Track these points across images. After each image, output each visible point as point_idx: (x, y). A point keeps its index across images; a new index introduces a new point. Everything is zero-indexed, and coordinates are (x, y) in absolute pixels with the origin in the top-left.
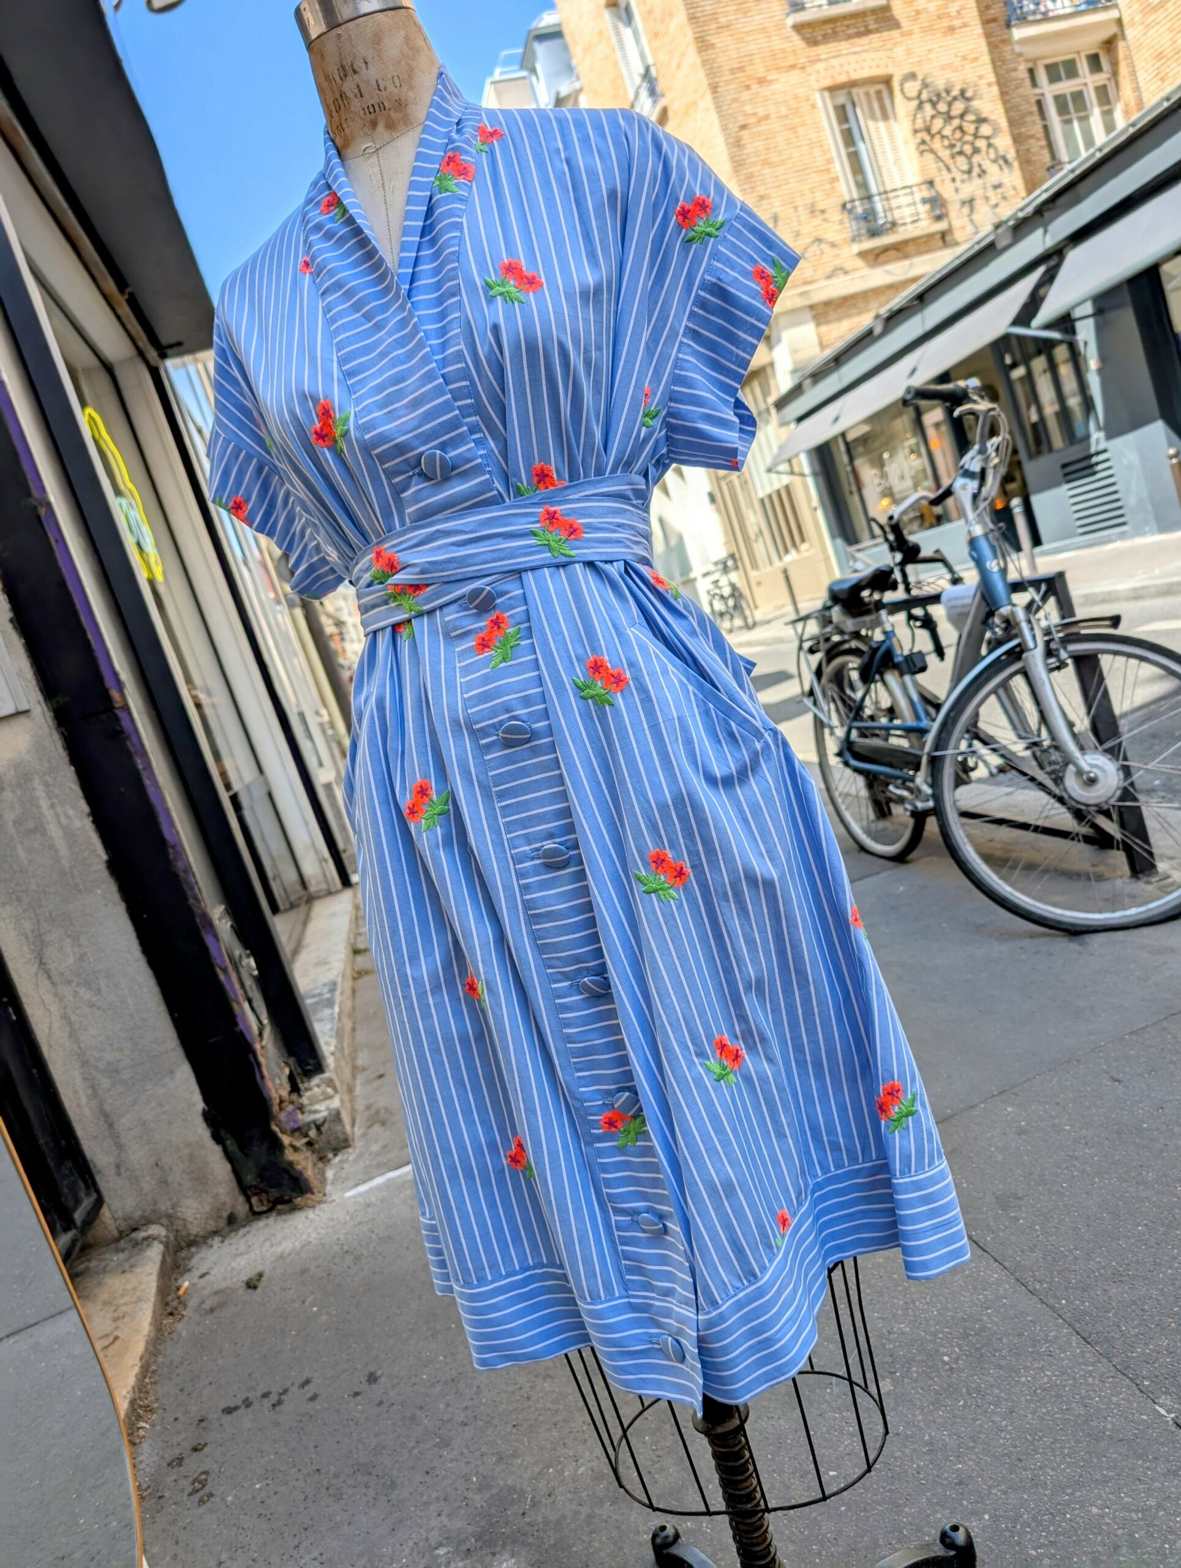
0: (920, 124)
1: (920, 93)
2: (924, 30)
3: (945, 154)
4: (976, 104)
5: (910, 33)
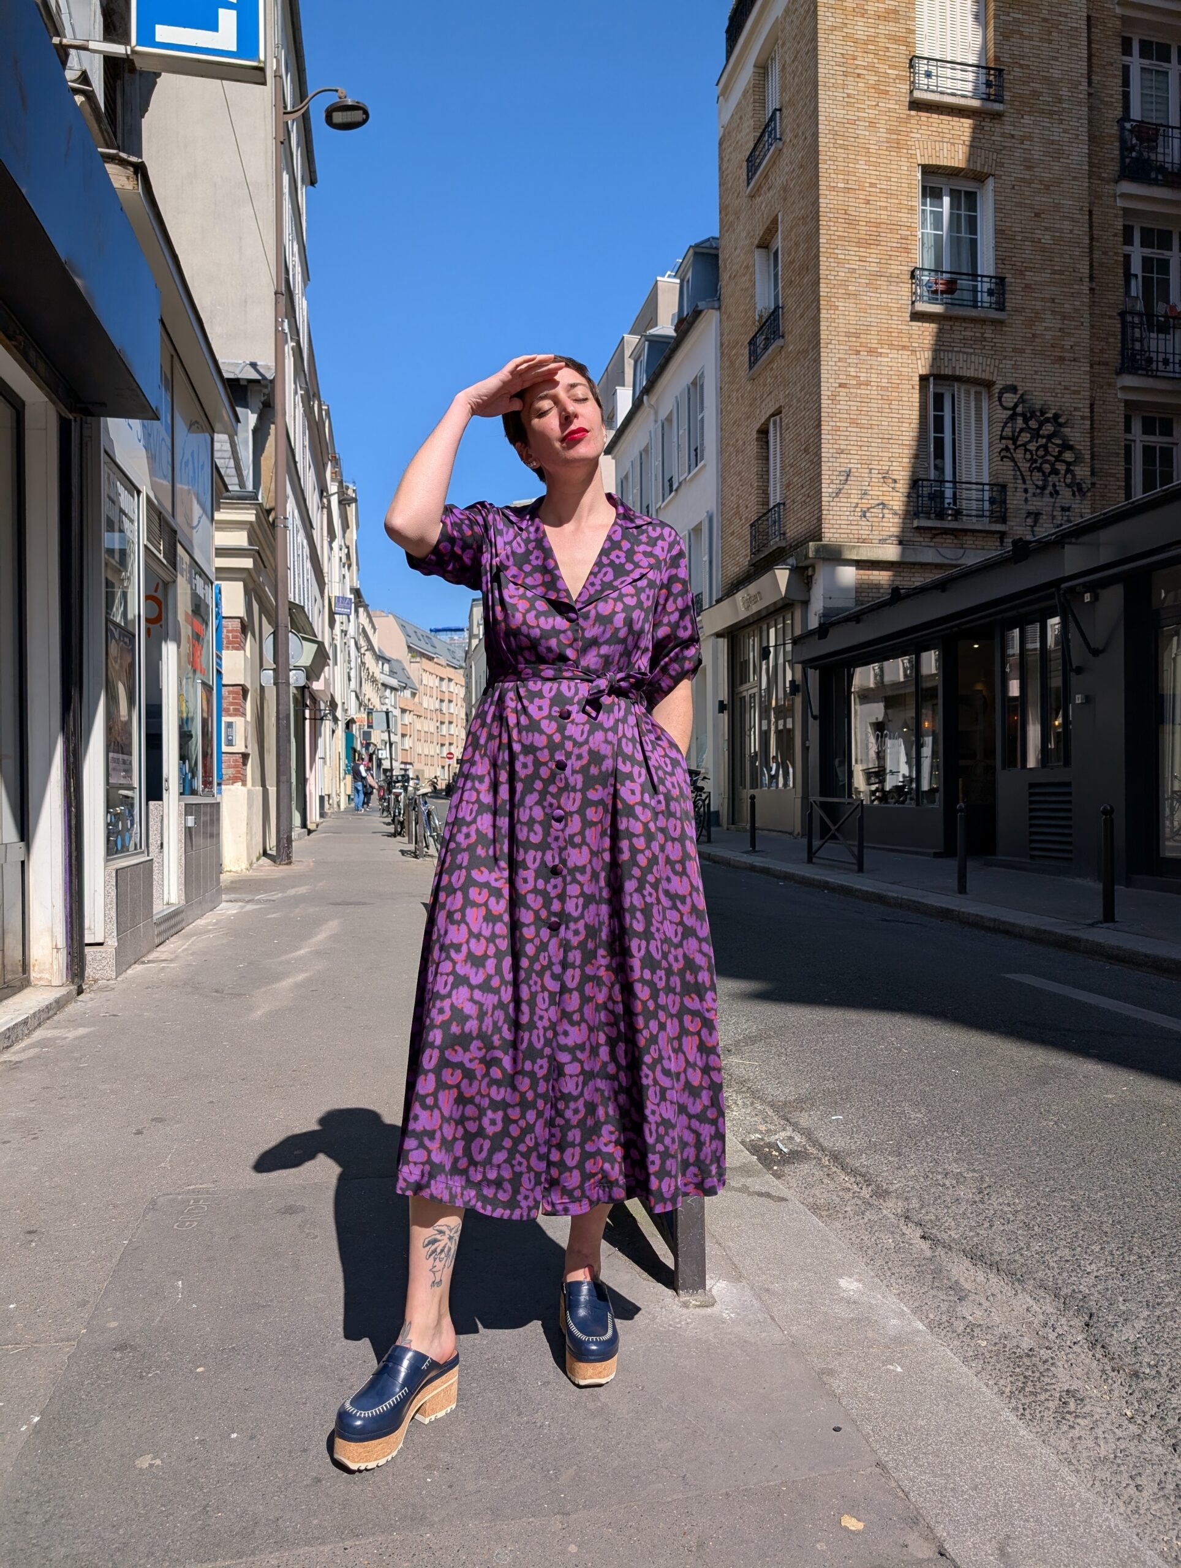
0: (1008, 432)
1: (1016, 406)
2: (1034, 352)
3: (1024, 466)
4: (1066, 430)
5: (1022, 351)
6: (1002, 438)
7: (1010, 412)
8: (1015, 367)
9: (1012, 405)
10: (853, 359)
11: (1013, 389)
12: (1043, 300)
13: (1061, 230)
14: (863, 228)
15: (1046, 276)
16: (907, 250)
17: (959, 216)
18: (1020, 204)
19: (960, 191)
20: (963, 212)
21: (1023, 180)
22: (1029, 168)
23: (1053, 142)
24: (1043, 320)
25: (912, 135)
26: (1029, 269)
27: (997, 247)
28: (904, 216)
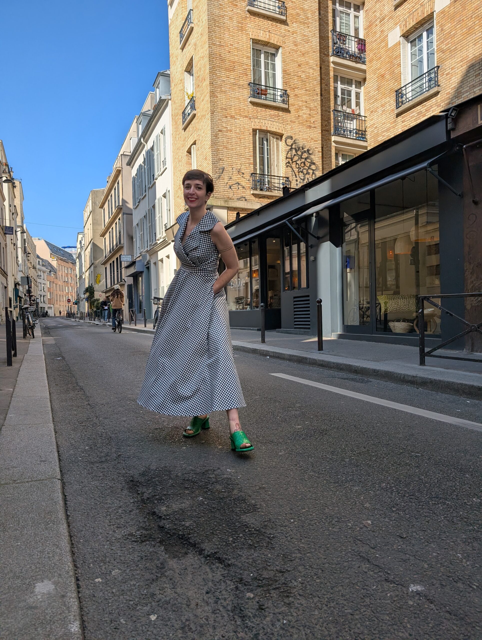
0: (289, 155)
2: (299, 123)
3: (296, 170)
4: (312, 156)
5: (294, 122)
6: (287, 158)
7: (290, 147)
8: (292, 128)
9: (291, 144)
10: (224, 120)
11: (291, 138)
12: (302, 101)
13: (309, 73)
14: (227, 64)
15: (303, 91)
16: (247, 75)
17: (268, 63)
18: (292, 60)
19: (268, 53)
20: (269, 61)
21: (293, 50)
22: (296, 45)
23: (305, 36)
24: (302, 110)
25: (248, 25)
26: (297, 88)
27: (283, 77)
28: (245, 60)
